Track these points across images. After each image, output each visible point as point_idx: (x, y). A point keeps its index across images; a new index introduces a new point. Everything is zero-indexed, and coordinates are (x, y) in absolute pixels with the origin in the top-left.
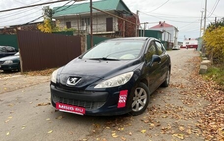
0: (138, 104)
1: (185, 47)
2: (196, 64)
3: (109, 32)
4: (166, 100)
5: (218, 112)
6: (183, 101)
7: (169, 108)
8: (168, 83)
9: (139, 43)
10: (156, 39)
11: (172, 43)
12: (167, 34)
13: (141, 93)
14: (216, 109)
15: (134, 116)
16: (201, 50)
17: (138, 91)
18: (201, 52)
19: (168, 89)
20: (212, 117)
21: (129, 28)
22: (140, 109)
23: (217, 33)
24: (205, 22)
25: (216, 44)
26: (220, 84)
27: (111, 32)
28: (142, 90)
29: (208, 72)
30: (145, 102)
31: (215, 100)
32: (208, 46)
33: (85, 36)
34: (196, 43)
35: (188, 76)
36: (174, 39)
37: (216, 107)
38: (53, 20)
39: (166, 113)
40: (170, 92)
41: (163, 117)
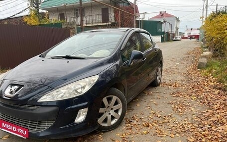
0: (109, 117)
1: (186, 38)
2: (196, 57)
3: (105, 24)
4: (152, 106)
5: (215, 123)
6: (173, 106)
7: (154, 118)
8: (159, 81)
9: (117, 36)
10: (142, 30)
11: (173, 34)
12: (167, 25)
13: (113, 101)
14: (214, 119)
15: (104, 132)
16: (202, 41)
17: (109, 100)
18: (202, 43)
19: (159, 89)
20: (206, 132)
21: (126, 19)
22: (113, 122)
23: (218, 22)
24: (207, 11)
25: (217, 34)
26: (221, 81)
27: (107, 24)
28: (115, 98)
29: (207, 66)
30: (120, 113)
31: (213, 104)
32: (209, 37)
33: (74, 28)
34: (197, 33)
35: (185, 71)
36: (175, 30)
37: (213, 115)
38: (40, 11)
39: (148, 126)
40: (160, 93)
41: (142, 134)
